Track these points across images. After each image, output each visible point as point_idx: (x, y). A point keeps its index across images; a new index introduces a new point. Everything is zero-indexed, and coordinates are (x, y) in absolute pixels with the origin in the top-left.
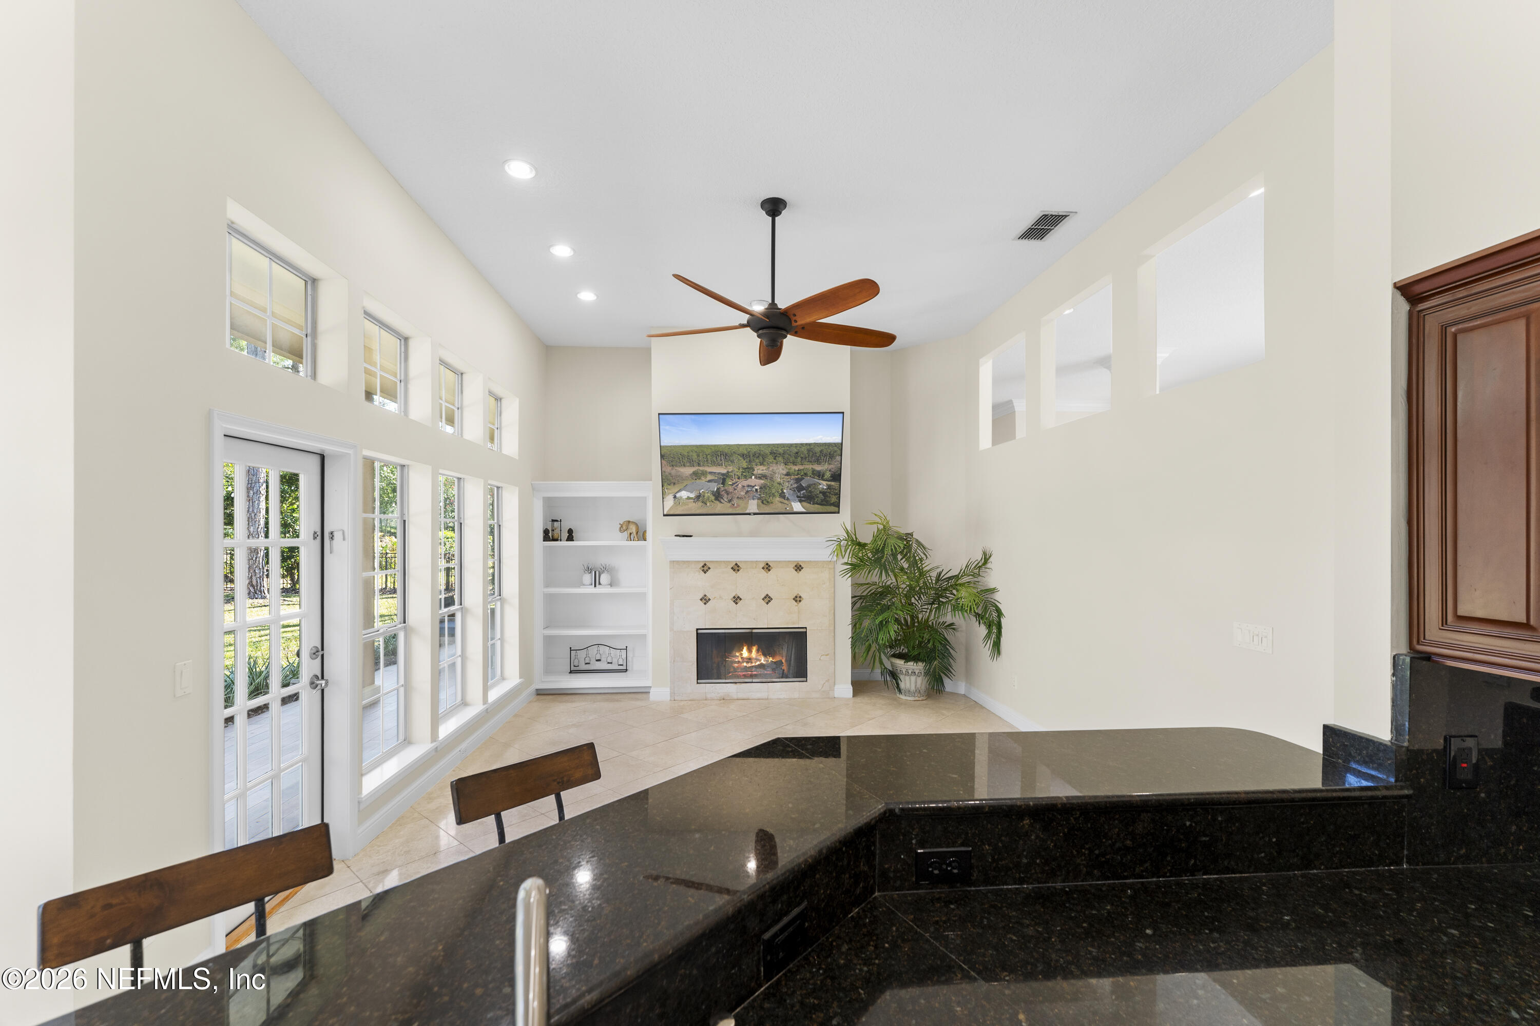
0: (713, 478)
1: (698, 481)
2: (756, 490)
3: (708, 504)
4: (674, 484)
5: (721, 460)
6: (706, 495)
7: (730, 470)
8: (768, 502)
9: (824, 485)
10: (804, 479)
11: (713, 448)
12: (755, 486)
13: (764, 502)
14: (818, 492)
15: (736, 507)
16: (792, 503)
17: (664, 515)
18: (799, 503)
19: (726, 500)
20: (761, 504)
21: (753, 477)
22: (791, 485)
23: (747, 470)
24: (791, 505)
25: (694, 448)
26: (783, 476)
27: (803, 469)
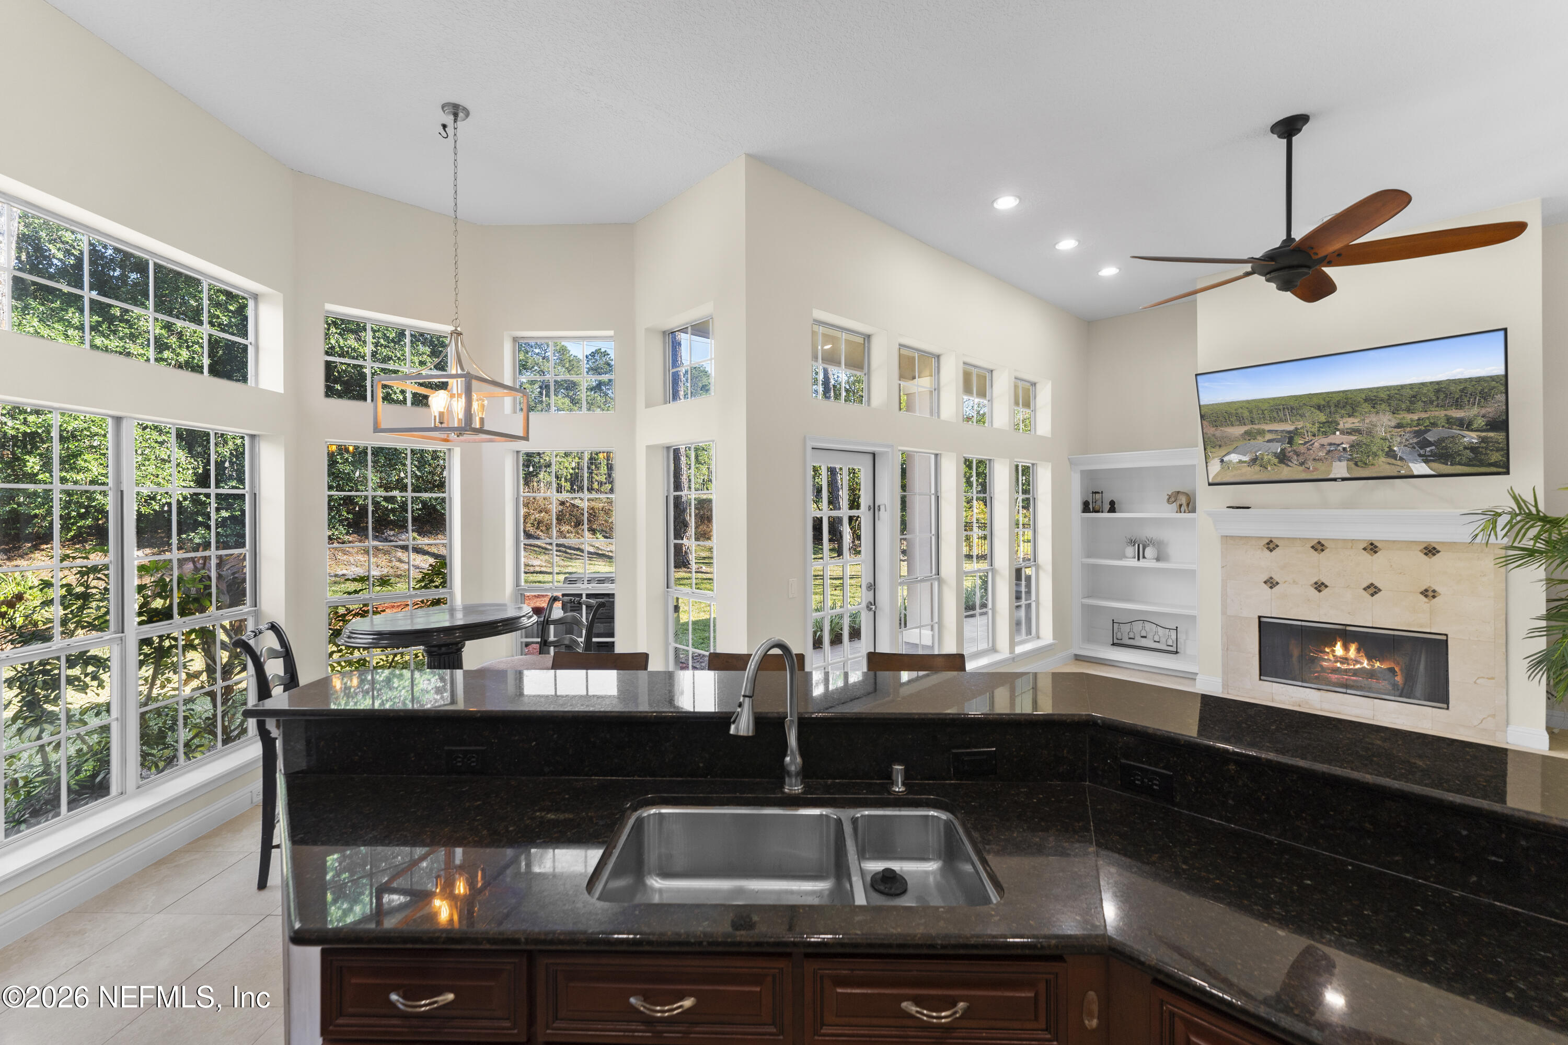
0: (1274, 437)
1: (1252, 442)
2: (1344, 449)
3: (1269, 468)
4: (1220, 446)
5: (1285, 415)
6: (1266, 457)
7: (1299, 427)
8: (1366, 464)
9: (1473, 438)
10: (1430, 430)
11: (1271, 401)
12: (1342, 443)
13: (1359, 463)
14: (1461, 448)
15: (1313, 472)
16: (1411, 465)
17: (1210, 484)
18: (1424, 464)
19: (1295, 462)
20: (1353, 466)
21: (1338, 433)
22: (1407, 440)
23: (1326, 425)
24: (1409, 467)
25: (1244, 404)
26: (1390, 429)
27: (1428, 418)
